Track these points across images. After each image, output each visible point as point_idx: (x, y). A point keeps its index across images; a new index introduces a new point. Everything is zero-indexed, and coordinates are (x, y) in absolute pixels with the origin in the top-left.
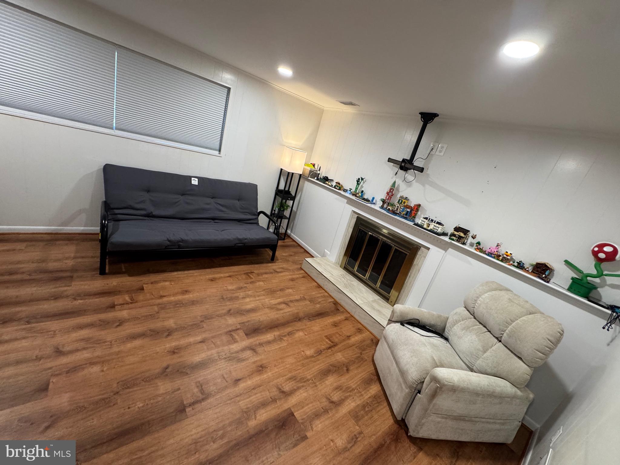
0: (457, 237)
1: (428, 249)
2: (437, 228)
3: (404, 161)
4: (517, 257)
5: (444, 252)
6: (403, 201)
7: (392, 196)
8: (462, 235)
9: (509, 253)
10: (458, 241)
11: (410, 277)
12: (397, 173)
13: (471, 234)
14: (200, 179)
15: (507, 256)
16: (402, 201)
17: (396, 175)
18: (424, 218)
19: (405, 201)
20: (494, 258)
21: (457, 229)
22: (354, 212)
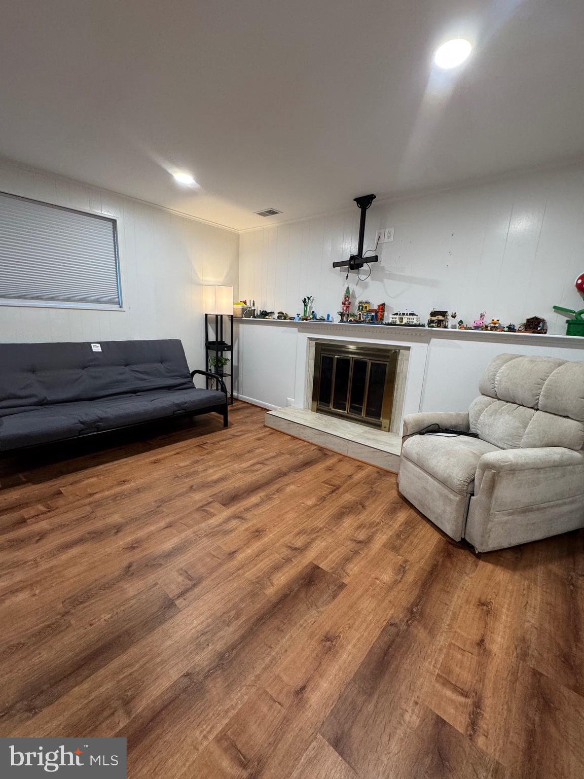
0: (436, 322)
1: (408, 348)
2: (412, 320)
3: (352, 258)
4: (505, 323)
5: (427, 345)
6: (364, 306)
7: (349, 304)
8: (441, 318)
9: (495, 320)
10: (438, 327)
11: (397, 390)
12: (347, 276)
13: (450, 314)
14: (102, 344)
15: (495, 324)
16: (363, 307)
17: (347, 279)
18: (394, 315)
19: (366, 305)
20: (482, 330)
21: (434, 314)
22: (311, 339)
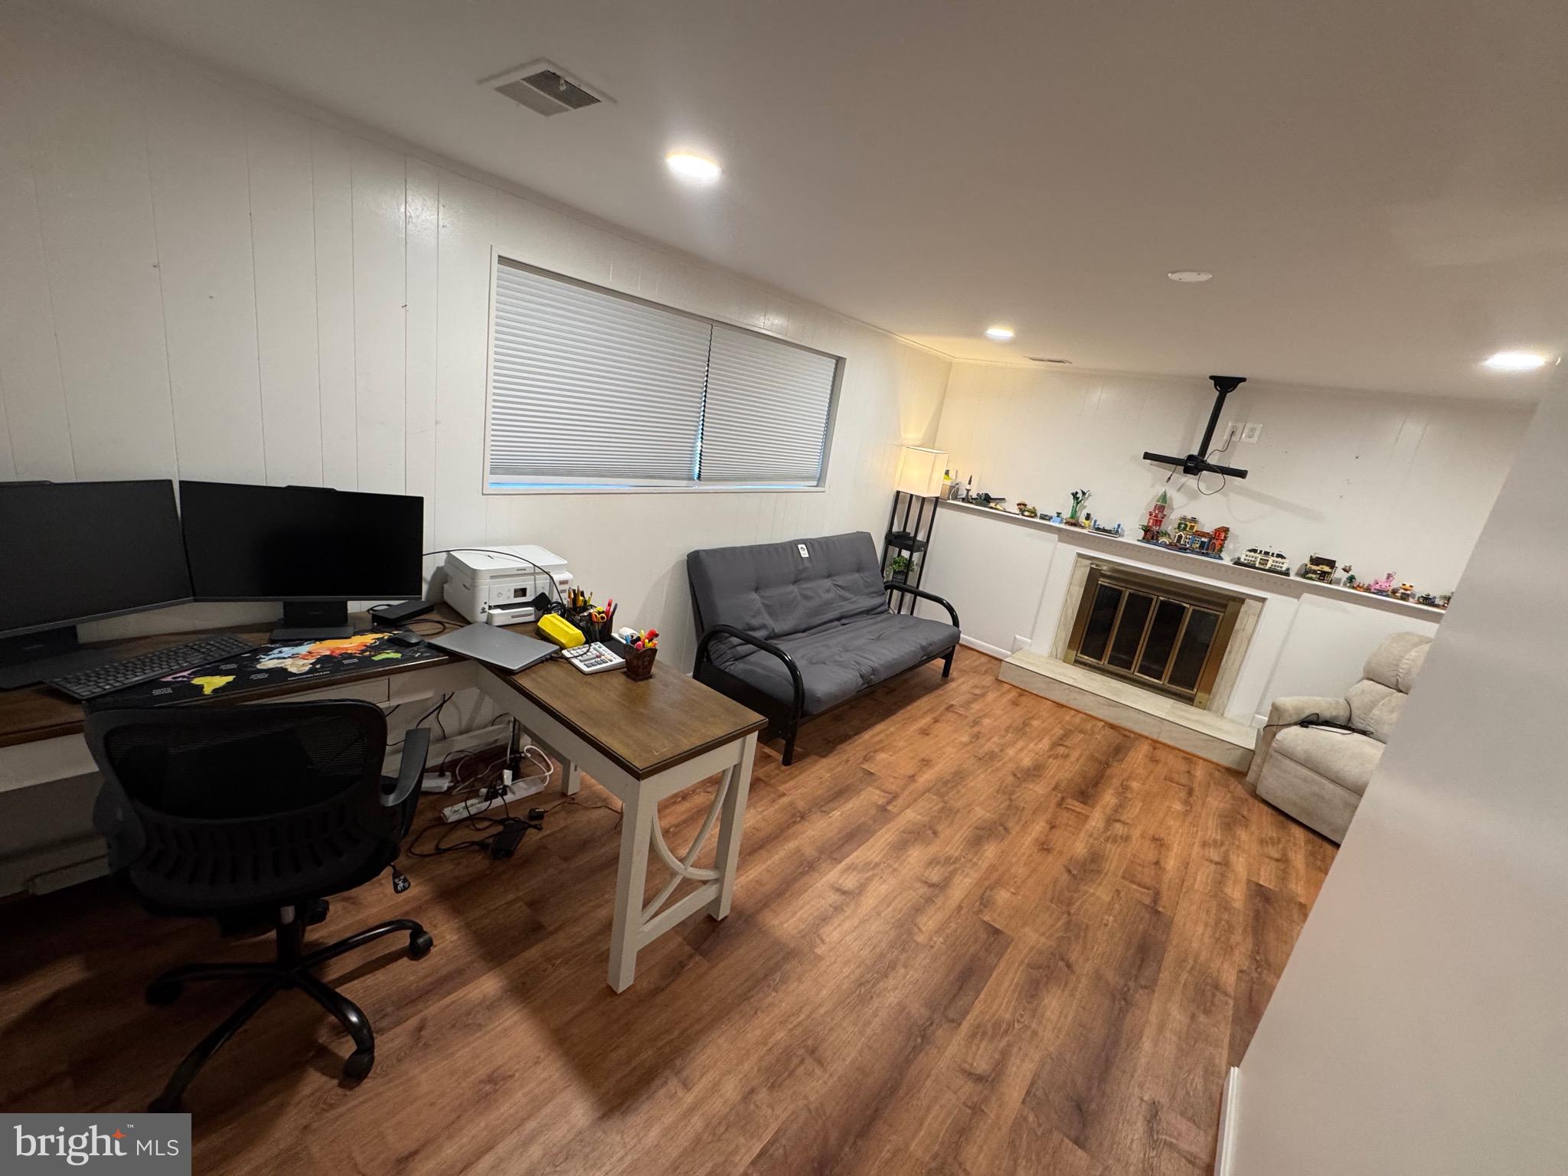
0: (1318, 574)
1: (1263, 600)
2: (1281, 565)
3: (1191, 457)
4: (1420, 590)
5: (1296, 600)
6: (1189, 524)
7: (1163, 518)
8: (1326, 569)
9: (1408, 586)
10: (1319, 580)
11: (1230, 652)
12: (1169, 478)
13: (1339, 565)
15: (1406, 590)
16: (1186, 525)
17: (1168, 481)
18: (1250, 551)
19: (1193, 524)
20: (1387, 596)
21: (1316, 561)
22: (1080, 555)
